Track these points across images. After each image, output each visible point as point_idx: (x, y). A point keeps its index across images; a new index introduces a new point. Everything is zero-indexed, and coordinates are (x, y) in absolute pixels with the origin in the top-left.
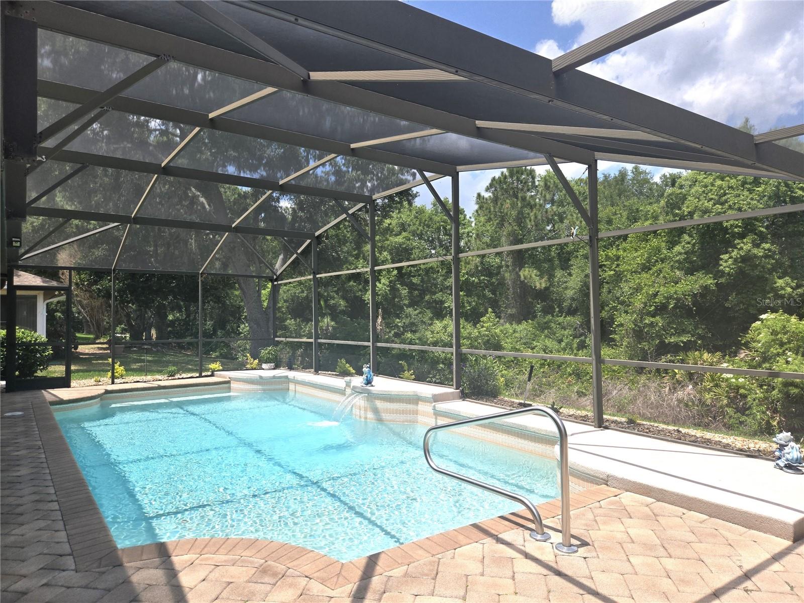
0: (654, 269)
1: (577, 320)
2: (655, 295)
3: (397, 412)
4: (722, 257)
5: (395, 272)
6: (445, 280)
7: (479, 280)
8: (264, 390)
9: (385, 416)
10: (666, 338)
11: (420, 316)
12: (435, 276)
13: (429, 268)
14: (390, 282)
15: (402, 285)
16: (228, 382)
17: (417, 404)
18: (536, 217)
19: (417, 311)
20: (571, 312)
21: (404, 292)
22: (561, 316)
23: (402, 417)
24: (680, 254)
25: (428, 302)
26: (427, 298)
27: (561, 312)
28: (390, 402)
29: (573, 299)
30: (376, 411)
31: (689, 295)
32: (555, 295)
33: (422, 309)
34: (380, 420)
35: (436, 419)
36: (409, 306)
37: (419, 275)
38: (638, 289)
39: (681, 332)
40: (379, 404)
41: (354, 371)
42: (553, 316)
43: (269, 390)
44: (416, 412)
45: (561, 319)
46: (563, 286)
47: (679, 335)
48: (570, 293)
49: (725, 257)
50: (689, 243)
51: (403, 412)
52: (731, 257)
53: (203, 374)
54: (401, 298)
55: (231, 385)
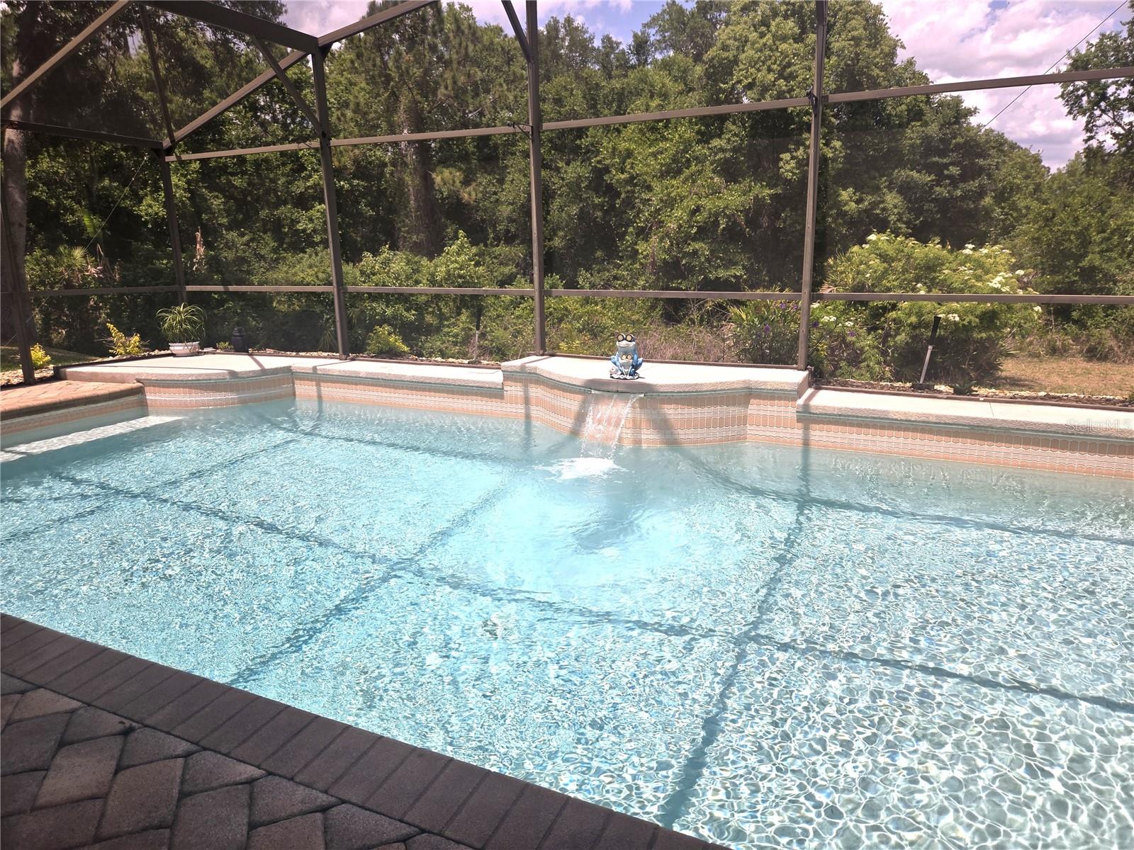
0: (687, 172)
1: (517, 251)
2: (697, 210)
3: (708, 424)
4: (781, 156)
5: (196, 166)
6: (290, 183)
7: (351, 185)
8: (243, 402)
9: (682, 434)
10: (710, 272)
11: (254, 245)
12: (272, 176)
13: (262, 160)
14: (188, 182)
15: (211, 189)
16: (139, 391)
17: (746, 404)
18: (455, 82)
19: (246, 238)
20: (509, 239)
21: (217, 202)
22: (497, 246)
23: (718, 433)
24: (722, 150)
25: (265, 222)
26: (264, 213)
27: (498, 239)
28: (696, 406)
29: (511, 220)
30: (663, 426)
31: (741, 212)
32: (480, 213)
33: (254, 233)
34: (672, 442)
35: (806, 429)
36: (229, 228)
37: (244, 173)
38: (670, 203)
39: (730, 263)
40: (671, 411)
41: (406, 349)
42: (486, 245)
43: (255, 400)
44: (743, 421)
45: (497, 250)
46: (492, 200)
47: (726, 267)
48: (505, 211)
49: (786, 156)
50: (735, 135)
51: (721, 423)
52: (793, 158)
53: (37, 375)
54: (214, 213)
55: (149, 397)
